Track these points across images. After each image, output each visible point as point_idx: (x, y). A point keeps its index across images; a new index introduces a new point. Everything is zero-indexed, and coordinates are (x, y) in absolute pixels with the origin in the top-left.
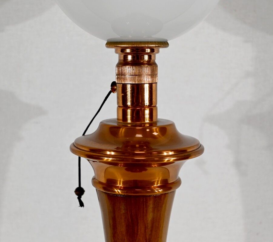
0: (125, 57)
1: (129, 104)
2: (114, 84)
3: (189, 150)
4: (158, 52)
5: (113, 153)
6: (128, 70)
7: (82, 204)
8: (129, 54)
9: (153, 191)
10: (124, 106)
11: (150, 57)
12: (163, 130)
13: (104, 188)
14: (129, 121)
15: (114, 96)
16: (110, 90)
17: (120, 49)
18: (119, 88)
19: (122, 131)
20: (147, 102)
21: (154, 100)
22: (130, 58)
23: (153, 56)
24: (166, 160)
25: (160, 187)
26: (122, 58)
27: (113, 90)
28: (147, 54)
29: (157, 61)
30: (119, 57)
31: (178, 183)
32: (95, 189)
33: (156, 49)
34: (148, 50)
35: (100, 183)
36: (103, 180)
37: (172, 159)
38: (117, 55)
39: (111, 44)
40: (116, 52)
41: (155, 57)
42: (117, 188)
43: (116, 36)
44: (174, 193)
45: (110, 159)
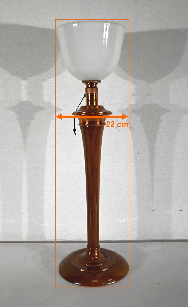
0: (88, 85)
1: (89, 100)
2: (85, 95)
3: (107, 112)
4: (98, 84)
5: (85, 113)
6: (89, 89)
7: (75, 134)
8: (89, 84)
9: (97, 125)
10: (88, 101)
11: (95, 85)
12: (100, 107)
13: (83, 125)
14: (89, 105)
15: (85, 98)
16: (84, 96)
17: (86, 83)
18: (86, 95)
19: (88, 107)
20: (95, 100)
21: (97, 99)
22: (89, 86)
23: (96, 85)
24: (100, 114)
25: (99, 124)
26: (87, 86)
27: (85, 97)
29: (98, 87)
30: (86, 86)
31: (105, 124)
32: (79, 126)
33: (97, 83)
34: (95, 83)
35: (81, 124)
36: (82, 123)
37: (102, 114)
38: (86, 85)
39: (84, 82)
40: (85, 84)
41: (97, 86)
42: (86, 124)
43: (85, 79)
44: (103, 126)
45: (84, 114)
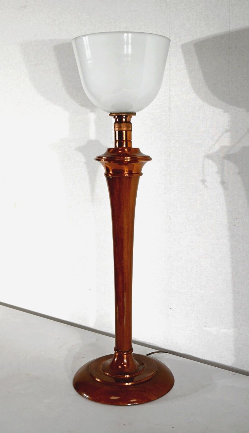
1: (117, 139)
6: (117, 125)
14: (117, 147)
17: (114, 117)
20: (124, 139)
28: (124, 118)
29: (131, 122)
31: (141, 174)
39: (111, 114)
43: (114, 111)
